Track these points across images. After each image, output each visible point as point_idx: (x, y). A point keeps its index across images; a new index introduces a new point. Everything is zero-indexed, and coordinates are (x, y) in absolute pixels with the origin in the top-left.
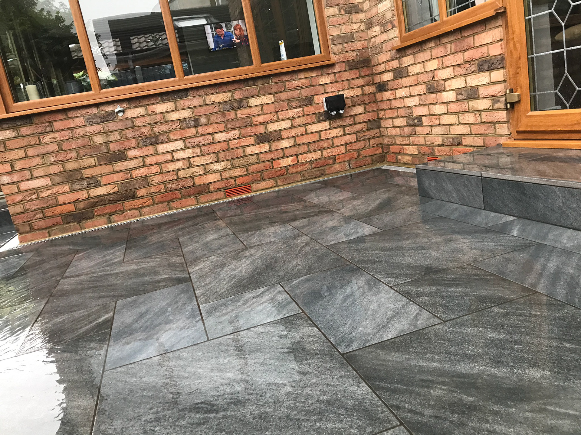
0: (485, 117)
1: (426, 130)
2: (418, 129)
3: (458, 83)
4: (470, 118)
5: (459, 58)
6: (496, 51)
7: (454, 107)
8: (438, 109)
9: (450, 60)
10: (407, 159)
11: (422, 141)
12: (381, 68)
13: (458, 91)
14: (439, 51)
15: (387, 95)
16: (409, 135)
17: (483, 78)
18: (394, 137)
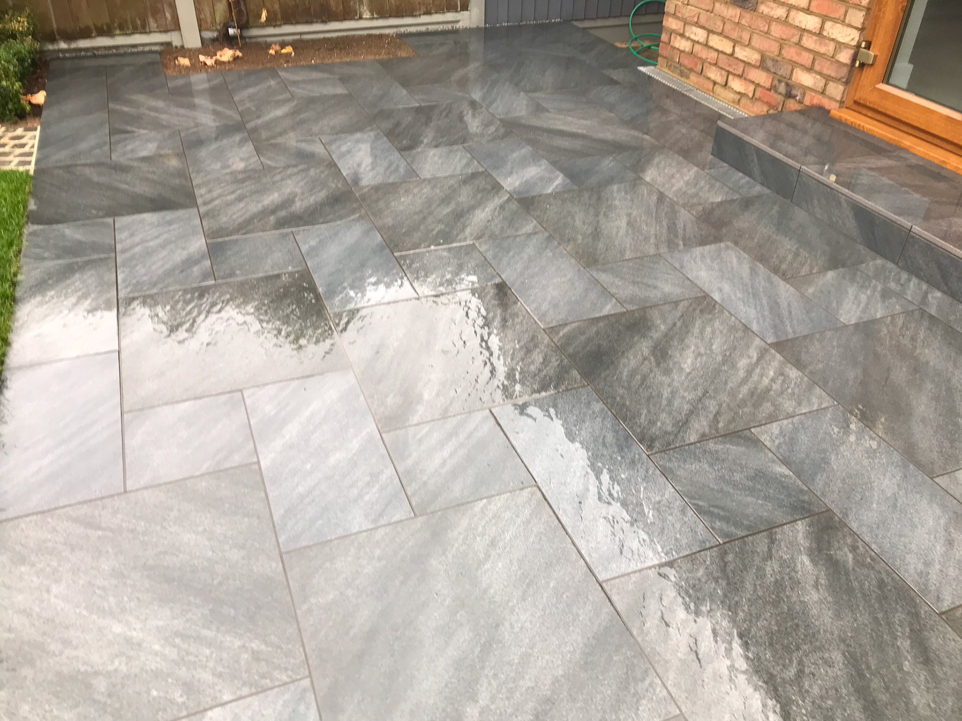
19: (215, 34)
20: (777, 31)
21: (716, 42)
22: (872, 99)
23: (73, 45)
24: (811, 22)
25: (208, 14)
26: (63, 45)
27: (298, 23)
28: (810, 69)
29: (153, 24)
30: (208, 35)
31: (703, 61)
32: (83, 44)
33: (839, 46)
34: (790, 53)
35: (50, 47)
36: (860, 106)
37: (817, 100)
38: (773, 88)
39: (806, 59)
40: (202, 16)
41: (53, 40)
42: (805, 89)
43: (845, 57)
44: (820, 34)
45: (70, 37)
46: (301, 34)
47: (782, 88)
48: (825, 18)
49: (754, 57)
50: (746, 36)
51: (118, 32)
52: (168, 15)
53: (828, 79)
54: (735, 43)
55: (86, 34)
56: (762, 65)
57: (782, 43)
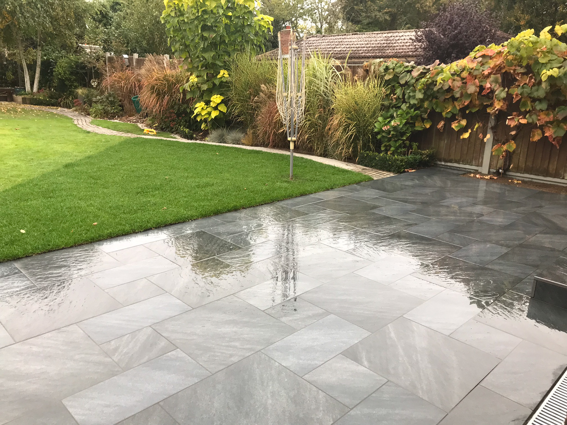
19: (495, 171)
23: (446, 164)
25: (495, 163)
26: (443, 163)
27: (531, 174)
29: (474, 163)
30: (492, 170)
32: (449, 164)
35: (439, 163)
40: (492, 164)
41: (441, 161)
45: (446, 161)
46: (532, 179)
51: (461, 163)
52: (480, 161)
55: (451, 161)
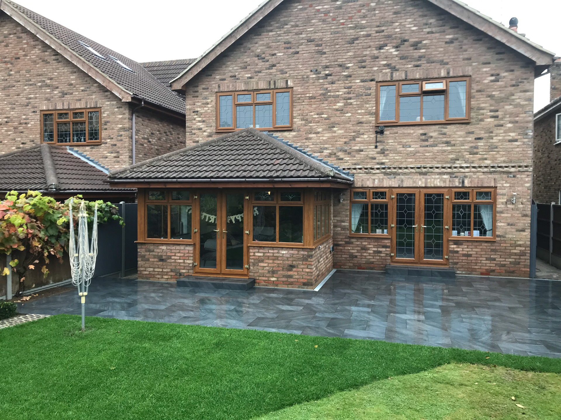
0: (383, 258)
1: (358, 259)
2: (355, 259)
3: (375, 249)
4: (378, 258)
5: (376, 244)
6: (388, 244)
7: (372, 255)
8: (365, 254)
9: (373, 243)
10: (345, 267)
11: (356, 262)
12: (340, 240)
13: (374, 251)
14: (369, 241)
15: (341, 248)
16: (349, 260)
17: (384, 250)
18: (340, 260)
20: (173, 264)
21: (156, 270)
22: (199, 271)
24: (181, 261)
28: (184, 269)
31: (154, 275)
33: (189, 264)
34: (178, 267)
36: (196, 273)
37: (187, 274)
38: (176, 275)
39: (182, 268)
42: (184, 273)
43: (191, 265)
44: (184, 263)
47: (178, 274)
48: (184, 260)
49: (169, 270)
50: (165, 267)
53: (189, 270)
54: (163, 269)
56: (172, 271)
57: (175, 266)
